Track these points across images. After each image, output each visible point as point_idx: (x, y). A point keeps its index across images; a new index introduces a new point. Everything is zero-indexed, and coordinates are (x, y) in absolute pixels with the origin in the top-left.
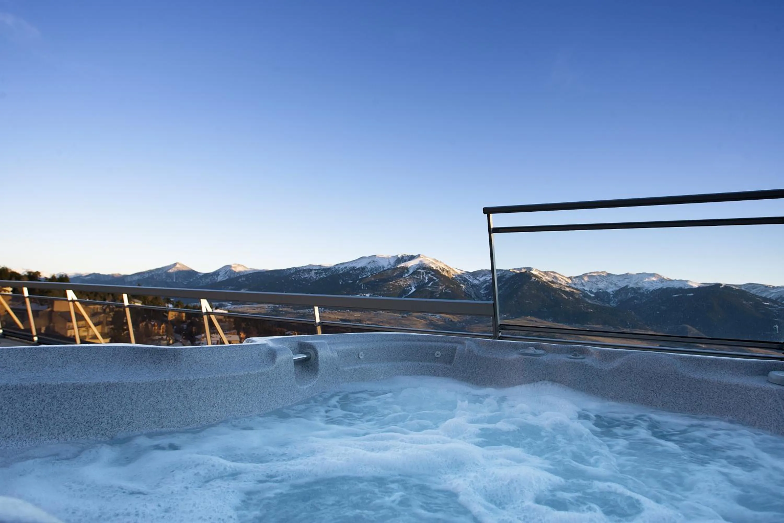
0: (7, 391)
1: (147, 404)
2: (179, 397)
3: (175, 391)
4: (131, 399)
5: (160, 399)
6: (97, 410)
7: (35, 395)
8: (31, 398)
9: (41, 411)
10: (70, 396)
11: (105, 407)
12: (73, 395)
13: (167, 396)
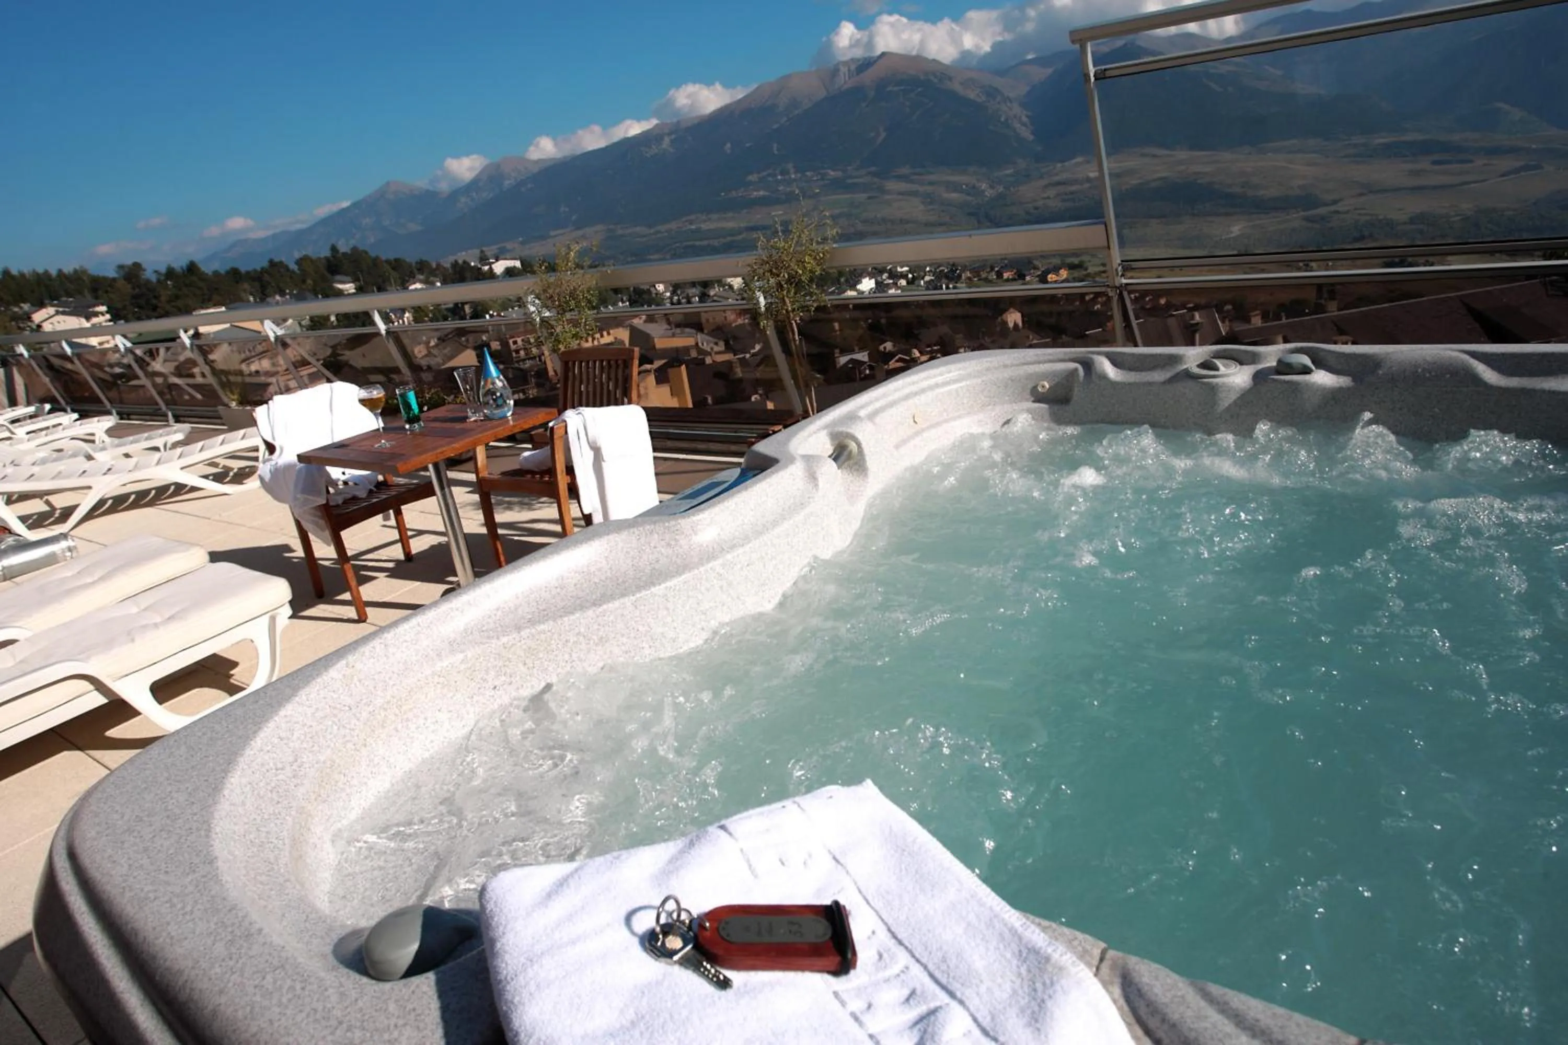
0: (523, 642)
1: (688, 608)
2: (721, 587)
3: (715, 581)
4: (667, 609)
5: (700, 597)
6: (632, 635)
7: (556, 636)
8: (553, 642)
9: (571, 655)
10: (596, 627)
11: (641, 628)
12: (599, 625)
13: (708, 590)
